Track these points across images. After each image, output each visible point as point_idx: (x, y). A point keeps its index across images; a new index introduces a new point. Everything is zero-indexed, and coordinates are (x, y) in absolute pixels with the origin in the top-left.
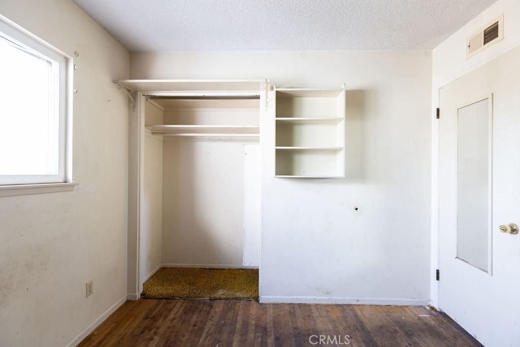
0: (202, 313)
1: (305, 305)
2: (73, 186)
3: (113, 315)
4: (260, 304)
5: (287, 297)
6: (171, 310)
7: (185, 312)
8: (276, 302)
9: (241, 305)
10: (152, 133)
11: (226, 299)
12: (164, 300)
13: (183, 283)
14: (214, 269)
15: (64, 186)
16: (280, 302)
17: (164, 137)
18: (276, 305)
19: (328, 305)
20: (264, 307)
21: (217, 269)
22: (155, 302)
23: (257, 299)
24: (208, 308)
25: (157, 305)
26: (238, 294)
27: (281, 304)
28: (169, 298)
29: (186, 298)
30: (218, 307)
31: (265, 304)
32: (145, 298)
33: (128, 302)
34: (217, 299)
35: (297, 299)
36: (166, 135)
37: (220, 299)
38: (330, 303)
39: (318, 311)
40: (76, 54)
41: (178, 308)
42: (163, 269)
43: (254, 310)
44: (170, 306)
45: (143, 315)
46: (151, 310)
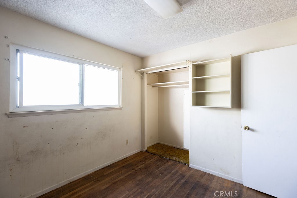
0: (163, 163)
1: (213, 175)
2: (122, 108)
3: (135, 154)
4: (189, 167)
5: (203, 168)
6: (153, 158)
7: (157, 160)
8: (197, 169)
9: (179, 165)
10: (152, 87)
11: (175, 161)
12: (152, 154)
13: (162, 150)
14: (178, 148)
15: (119, 108)
16: (199, 170)
17: (158, 88)
18: (197, 171)
19: (227, 180)
20: (190, 169)
21: (180, 149)
22: (149, 154)
23: (188, 165)
24: (166, 162)
25: (150, 155)
26: (182, 161)
27: (199, 171)
28: (154, 154)
29: (160, 156)
30: (170, 163)
31: (191, 168)
32: (147, 152)
33: (141, 151)
34: (171, 160)
35: (208, 171)
36: (159, 87)
37: (173, 160)
38: (229, 179)
39: (218, 180)
40: (122, 67)
41: (156, 158)
42: (158, 144)
43: (184, 169)
44: (153, 157)
45: (144, 157)
46: (147, 156)
